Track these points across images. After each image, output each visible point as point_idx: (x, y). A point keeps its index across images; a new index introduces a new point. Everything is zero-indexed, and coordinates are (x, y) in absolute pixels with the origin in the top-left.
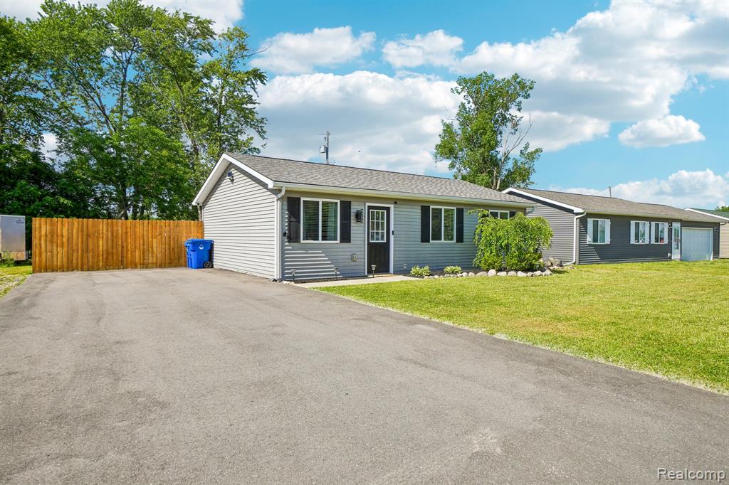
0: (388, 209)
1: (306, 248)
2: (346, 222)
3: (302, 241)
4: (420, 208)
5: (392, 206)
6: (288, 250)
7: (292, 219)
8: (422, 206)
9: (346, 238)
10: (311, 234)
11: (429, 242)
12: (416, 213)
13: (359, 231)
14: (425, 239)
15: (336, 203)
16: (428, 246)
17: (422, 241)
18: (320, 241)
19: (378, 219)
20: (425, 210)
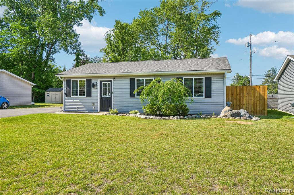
0: (111, 81)
1: (72, 99)
2: (89, 88)
3: (71, 96)
4: (129, 79)
5: (112, 80)
6: (66, 100)
7: (68, 88)
8: (130, 79)
9: (89, 95)
10: (75, 94)
11: (135, 97)
12: (127, 82)
13: (96, 92)
14: (132, 95)
15: (85, 81)
16: (134, 99)
17: (130, 97)
18: (78, 96)
19: (106, 86)
20: (132, 81)
